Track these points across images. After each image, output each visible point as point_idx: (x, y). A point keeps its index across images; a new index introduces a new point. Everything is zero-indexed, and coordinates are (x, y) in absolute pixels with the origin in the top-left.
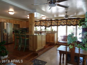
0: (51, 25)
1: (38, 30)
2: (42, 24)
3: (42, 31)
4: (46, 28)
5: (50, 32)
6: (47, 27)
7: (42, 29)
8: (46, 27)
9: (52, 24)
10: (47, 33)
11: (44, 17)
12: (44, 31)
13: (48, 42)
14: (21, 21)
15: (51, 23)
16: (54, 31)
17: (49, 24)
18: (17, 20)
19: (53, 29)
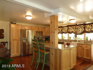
0: (84, 32)
1: (65, 39)
2: (71, 31)
3: (71, 39)
4: (76, 36)
5: (83, 42)
6: (78, 34)
7: (70, 38)
8: (76, 34)
9: (85, 30)
10: (78, 44)
11: (74, 19)
12: (73, 39)
13: (80, 56)
14: (44, 28)
15: (84, 28)
16: (89, 40)
17: (81, 30)
18: (41, 26)
19: (87, 37)
